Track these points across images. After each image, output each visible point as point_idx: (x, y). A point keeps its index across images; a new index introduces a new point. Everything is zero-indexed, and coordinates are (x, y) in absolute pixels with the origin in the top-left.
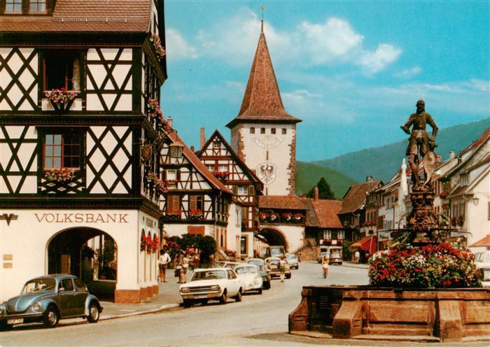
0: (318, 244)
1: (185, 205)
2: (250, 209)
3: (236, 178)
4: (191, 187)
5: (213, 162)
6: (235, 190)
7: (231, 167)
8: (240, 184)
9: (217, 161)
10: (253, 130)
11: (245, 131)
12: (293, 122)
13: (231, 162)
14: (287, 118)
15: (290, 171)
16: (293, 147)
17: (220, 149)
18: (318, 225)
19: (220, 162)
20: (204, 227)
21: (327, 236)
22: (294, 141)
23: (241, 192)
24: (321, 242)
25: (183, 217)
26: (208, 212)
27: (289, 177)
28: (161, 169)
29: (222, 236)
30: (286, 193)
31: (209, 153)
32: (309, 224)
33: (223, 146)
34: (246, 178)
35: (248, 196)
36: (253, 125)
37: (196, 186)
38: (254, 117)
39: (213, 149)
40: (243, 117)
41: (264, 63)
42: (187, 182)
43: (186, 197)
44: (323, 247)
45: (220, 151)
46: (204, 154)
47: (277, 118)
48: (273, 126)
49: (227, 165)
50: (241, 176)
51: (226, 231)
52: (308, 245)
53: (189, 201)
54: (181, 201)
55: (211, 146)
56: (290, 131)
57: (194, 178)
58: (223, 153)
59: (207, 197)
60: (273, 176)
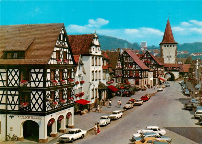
1: (134, 73)
3: (153, 63)
4: (136, 68)
5: (146, 59)
6: (152, 67)
8: (153, 65)
9: (147, 59)
10: (165, 46)
12: (176, 44)
13: (151, 59)
16: (176, 50)
18: (183, 71)
19: (148, 59)
20: (139, 80)
21: (186, 75)
23: (154, 67)
24: (184, 76)
25: (134, 77)
26: (140, 75)
27: (175, 58)
29: (145, 81)
30: (174, 63)
31: (145, 57)
32: (180, 71)
34: (155, 63)
35: (156, 68)
36: (165, 45)
37: (137, 69)
38: (166, 43)
39: (146, 56)
42: (134, 67)
43: (134, 72)
45: (148, 56)
47: (172, 42)
48: (171, 45)
52: (180, 77)
53: (135, 72)
54: (133, 72)
55: (146, 55)
56: (175, 46)
57: (136, 66)
59: (140, 71)
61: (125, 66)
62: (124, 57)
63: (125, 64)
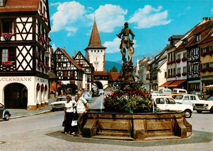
0: (112, 86)
1: (69, 74)
2: (90, 75)
3: (86, 66)
4: (71, 69)
5: (78, 61)
6: (85, 70)
7: (84, 62)
8: (87, 68)
9: (80, 61)
10: (92, 51)
11: (90, 51)
12: (105, 48)
13: (84, 61)
14: (102, 47)
15: (103, 64)
16: (104, 56)
17: (80, 57)
18: (112, 80)
19: (81, 61)
20: (75, 81)
22: (105, 54)
23: (87, 70)
24: (113, 85)
25: (68, 78)
26: (76, 76)
27: (103, 65)
28: (61, 63)
29: (81, 84)
30: (102, 70)
31: (77, 58)
32: (109, 80)
33: (81, 56)
34: (89, 66)
35: (89, 71)
36: (92, 50)
37: (72, 68)
38: (92, 47)
39: (78, 57)
40: (89, 47)
41: (95, 30)
42: (69, 67)
43: (69, 72)
44: (114, 87)
46: (76, 58)
47: (99, 47)
48: (98, 50)
49: (83, 62)
50: (87, 65)
51: (82, 83)
52: (109, 86)
53: (70, 73)
54: (68, 73)
55: (78, 56)
56: (103, 51)
57: (72, 66)
58: (82, 58)
59: (76, 72)
60: (98, 65)
61: (58, 66)
62: (57, 56)
63: (58, 64)
